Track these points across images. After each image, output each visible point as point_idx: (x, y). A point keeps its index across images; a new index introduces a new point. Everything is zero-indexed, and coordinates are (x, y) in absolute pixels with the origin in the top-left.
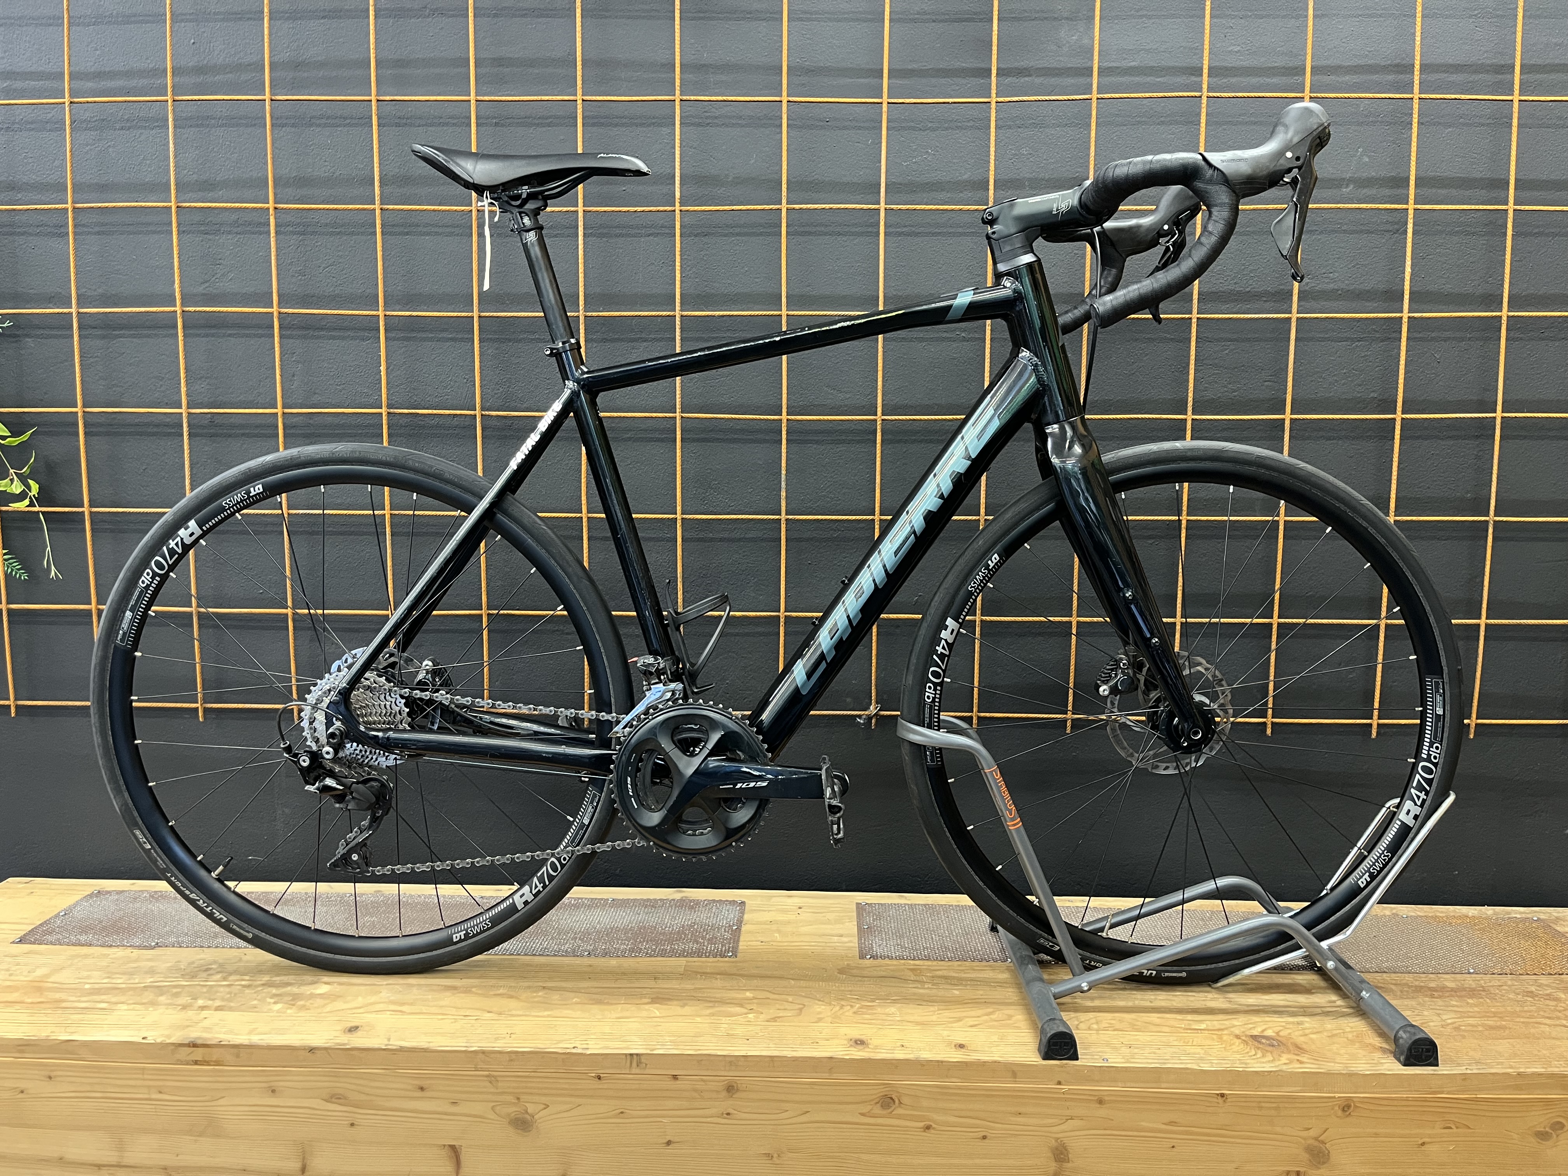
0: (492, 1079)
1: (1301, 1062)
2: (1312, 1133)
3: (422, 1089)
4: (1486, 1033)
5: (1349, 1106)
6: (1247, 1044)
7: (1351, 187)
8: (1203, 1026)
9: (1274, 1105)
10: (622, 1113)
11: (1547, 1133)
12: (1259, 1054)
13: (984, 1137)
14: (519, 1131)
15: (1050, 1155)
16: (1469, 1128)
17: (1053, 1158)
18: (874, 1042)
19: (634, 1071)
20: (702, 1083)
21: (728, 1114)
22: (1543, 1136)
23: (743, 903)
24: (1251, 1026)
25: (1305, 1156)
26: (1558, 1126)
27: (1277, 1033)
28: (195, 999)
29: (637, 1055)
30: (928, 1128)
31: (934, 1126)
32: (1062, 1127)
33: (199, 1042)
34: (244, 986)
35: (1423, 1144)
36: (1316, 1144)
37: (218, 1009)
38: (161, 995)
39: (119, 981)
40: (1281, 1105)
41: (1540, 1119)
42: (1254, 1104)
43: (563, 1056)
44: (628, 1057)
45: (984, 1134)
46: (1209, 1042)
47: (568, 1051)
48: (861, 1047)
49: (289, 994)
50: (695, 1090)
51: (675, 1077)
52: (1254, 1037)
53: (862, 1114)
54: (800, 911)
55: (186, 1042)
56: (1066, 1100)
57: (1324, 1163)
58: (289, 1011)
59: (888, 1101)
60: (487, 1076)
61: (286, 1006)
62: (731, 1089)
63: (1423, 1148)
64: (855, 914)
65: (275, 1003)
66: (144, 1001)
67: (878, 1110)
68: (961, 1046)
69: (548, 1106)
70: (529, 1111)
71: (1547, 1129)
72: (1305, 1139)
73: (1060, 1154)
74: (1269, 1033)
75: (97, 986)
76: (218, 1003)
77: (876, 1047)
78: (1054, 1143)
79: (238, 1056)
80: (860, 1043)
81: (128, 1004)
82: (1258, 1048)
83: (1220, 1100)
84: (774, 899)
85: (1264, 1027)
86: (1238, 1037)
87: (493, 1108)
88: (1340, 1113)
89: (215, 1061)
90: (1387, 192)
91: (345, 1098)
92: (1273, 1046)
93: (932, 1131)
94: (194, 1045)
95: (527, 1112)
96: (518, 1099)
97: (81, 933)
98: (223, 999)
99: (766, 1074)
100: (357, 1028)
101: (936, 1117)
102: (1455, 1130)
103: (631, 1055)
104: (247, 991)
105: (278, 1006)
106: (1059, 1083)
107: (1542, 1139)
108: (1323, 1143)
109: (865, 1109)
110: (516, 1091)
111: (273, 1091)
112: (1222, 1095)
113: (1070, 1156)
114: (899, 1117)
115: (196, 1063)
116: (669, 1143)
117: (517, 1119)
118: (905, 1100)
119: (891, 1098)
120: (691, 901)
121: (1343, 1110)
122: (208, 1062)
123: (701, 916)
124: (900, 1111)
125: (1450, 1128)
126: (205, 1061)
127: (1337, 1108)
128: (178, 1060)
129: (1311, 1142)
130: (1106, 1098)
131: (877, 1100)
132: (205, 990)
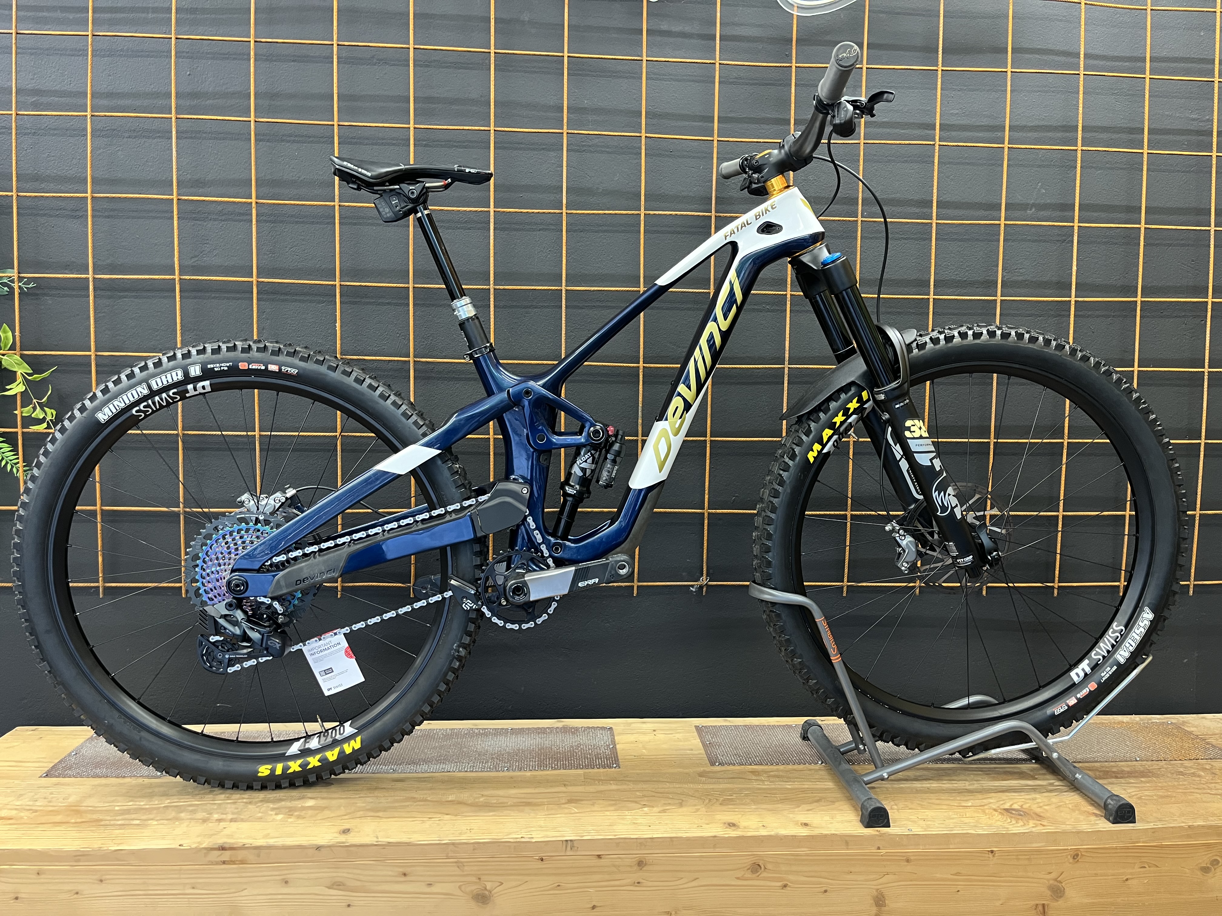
0: (459, 865)
1: (1044, 826)
2: (1053, 875)
3: (405, 875)
4: (1160, 800)
5: (1077, 855)
6: (1003, 815)
7: (1034, 210)
8: (970, 804)
9: (1028, 857)
10: (559, 886)
11: (1208, 868)
12: (1014, 822)
13: (826, 891)
14: (480, 904)
15: (872, 901)
16: (1157, 867)
17: (874, 905)
18: (743, 824)
19: (568, 853)
20: (620, 860)
21: (639, 883)
22: (1205, 870)
23: (611, 728)
24: (1002, 802)
25: (1049, 893)
26: (1215, 863)
27: (1022, 806)
28: (211, 814)
29: (571, 841)
30: (785, 886)
31: (789, 884)
32: (881, 881)
33: (227, 846)
34: (246, 803)
35: (1127, 880)
36: (1056, 883)
37: (232, 820)
38: (181, 812)
39: (142, 804)
40: (1032, 856)
41: (1204, 859)
42: (1014, 857)
43: (515, 844)
44: (564, 843)
45: (825, 889)
46: (976, 815)
47: (518, 840)
48: (733, 828)
49: (286, 808)
50: (614, 866)
51: (599, 856)
52: (1007, 810)
53: (738, 878)
54: (655, 733)
55: (216, 846)
56: (883, 860)
57: (1061, 897)
58: (290, 820)
59: (756, 868)
60: (456, 862)
61: (286, 816)
62: (641, 864)
63: (1127, 883)
64: (696, 734)
65: (276, 814)
66: (170, 817)
67: (749, 875)
68: (806, 825)
69: (502, 883)
70: (488, 888)
71: (1208, 865)
72: (1048, 880)
73: (879, 901)
74: (1016, 806)
75: (125, 808)
76: (230, 816)
77: (745, 828)
78: (875, 893)
79: (259, 856)
80: (732, 825)
81: (157, 820)
82: (1012, 817)
83: (991, 855)
84: (633, 725)
85: (1011, 803)
86: (995, 810)
87: (460, 887)
88: (1071, 860)
89: (240, 861)
90: (1058, 213)
91: (344, 885)
92: (1021, 815)
93: (788, 888)
94: (223, 848)
95: (486, 889)
96: (479, 879)
97: (96, 768)
98: (233, 813)
99: (667, 851)
100: (349, 830)
101: (791, 877)
102: (1148, 868)
103: (567, 841)
104: (250, 806)
105: (280, 817)
106: (879, 848)
107: (1205, 872)
108: (1060, 882)
109: (740, 874)
110: (479, 873)
111: (286, 882)
112: (992, 852)
113: (887, 902)
114: (765, 879)
115: (224, 863)
116: (594, 907)
117: (478, 895)
118: (769, 866)
119: (759, 865)
120: (572, 728)
121: (1074, 858)
122: (234, 861)
123: (582, 739)
124: (765, 875)
125: (1145, 867)
126: (231, 861)
127: (1069, 857)
128: (209, 861)
129: (1051, 882)
130: (912, 858)
131: (748, 867)
132: (215, 807)
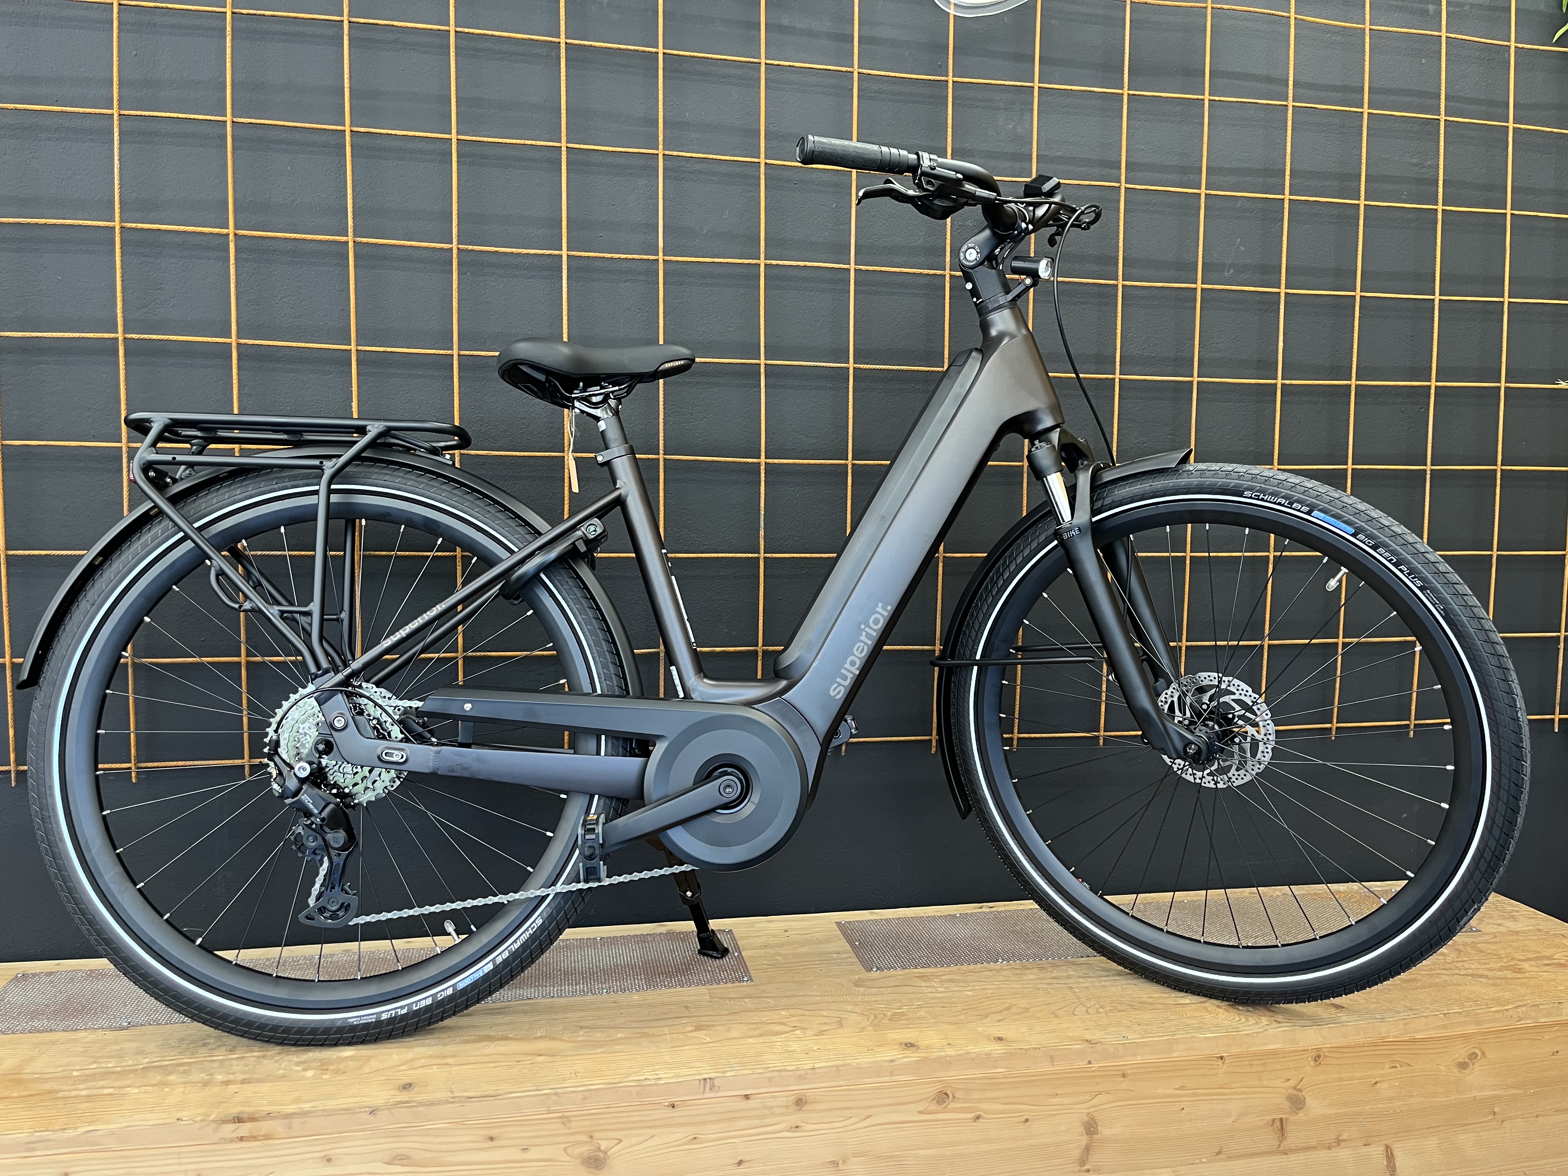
0: (565, 1120)
1: (1279, 1022)
2: (1292, 1083)
3: (491, 1139)
4: (1405, 985)
5: (1319, 1056)
6: (1230, 1012)
9: (1262, 1062)
10: (695, 1138)
11: (1466, 1063)
12: (1243, 1020)
13: (1027, 1120)
14: (593, 1170)
15: (1082, 1129)
16: (1411, 1066)
17: (1084, 1132)
18: (923, 1043)
19: (707, 1096)
20: (772, 1100)
21: (797, 1127)
22: (1463, 1066)
23: (730, 931)
25: (1286, 1104)
26: (1473, 1056)
28: (212, 1074)
29: (710, 1079)
30: (978, 1117)
31: (983, 1115)
32: (1092, 1103)
33: (244, 1116)
35: (1376, 1083)
36: (1295, 1092)
37: (243, 1082)
38: (170, 1074)
39: (110, 1065)
40: (1267, 1061)
41: (1461, 1052)
42: (1247, 1063)
43: (636, 1089)
44: (702, 1082)
45: (1026, 1117)
47: (641, 1083)
48: (910, 1049)
49: (314, 1060)
50: (766, 1108)
51: (747, 1097)
53: (920, 1112)
54: (787, 934)
55: (230, 1118)
56: (1095, 1077)
57: (1301, 1108)
58: (325, 1077)
59: (942, 1097)
60: (559, 1118)
61: (319, 1072)
62: (800, 1102)
63: (1376, 1087)
64: (839, 933)
66: (154, 1082)
67: (934, 1107)
68: (1000, 1039)
69: (622, 1141)
70: (602, 1148)
71: (1466, 1060)
72: (1286, 1089)
73: (1091, 1127)
76: (240, 1077)
77: (927, 1047)
78: (1085, 1118)
79: (290, 1127)
80: (910, 1045)
82: (1241, 1015)
84: (757, 925)
87: (565, 1150)
88: (1312, 1063)
91: (408, 1158)
93: (981, 1120)
94: (239, 1120)
95: (599, 1149)
96: (591, 1137)
98: (243, 1072)
99: (832, 1084)
100: (410, 1085)
101: (985, 1106)
102: (1399, 1068)
103: (705, 1079)
104: (265, 1062)
105: (310, 1073)
106: (1090, 1062)
107: (1462, 1069)
108: (1300, 1091)
109: (921, 1107)
110: (589, 1129)
111: (329, 1160)
112: (1222, 1058)
113: (1099, 1128)
114: (954, 1111)
115: (241, 1139)
116: (740, 1163)
117: (589, 1158)
118: (959, 1095)
119: (946, 1094)
121: (1315, 1061)
122: (255, 1137)
124: (953, 1105)
125: (1396, 1067)
126: (252, 1137)
127: (1310, 1059)
128: (221, 1139)
129: (1290, 1091)
130: (1129, 1072)
131: (933, 1097)
